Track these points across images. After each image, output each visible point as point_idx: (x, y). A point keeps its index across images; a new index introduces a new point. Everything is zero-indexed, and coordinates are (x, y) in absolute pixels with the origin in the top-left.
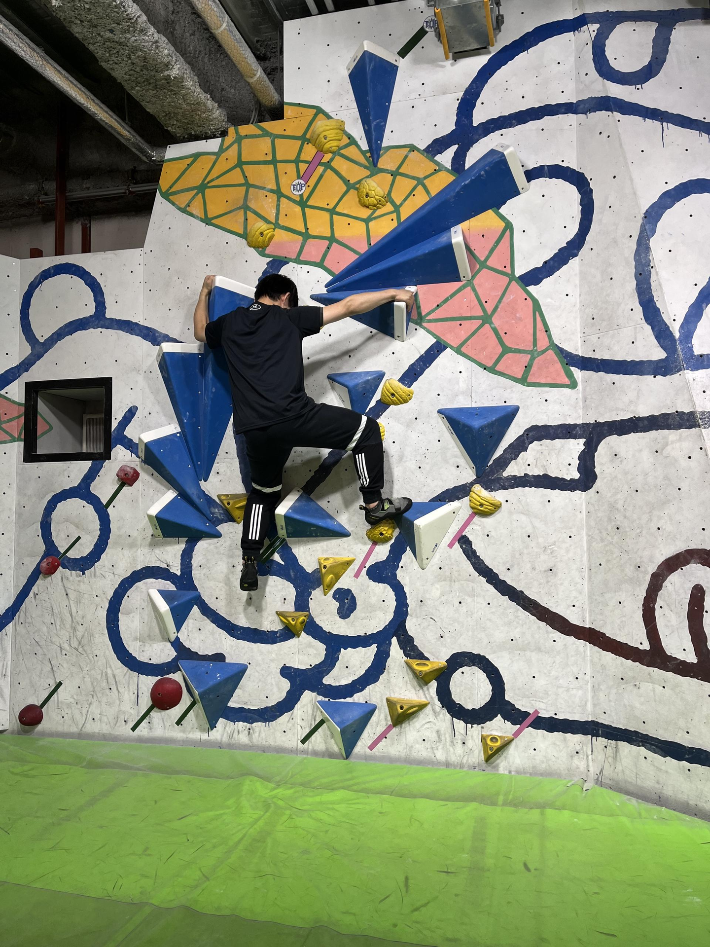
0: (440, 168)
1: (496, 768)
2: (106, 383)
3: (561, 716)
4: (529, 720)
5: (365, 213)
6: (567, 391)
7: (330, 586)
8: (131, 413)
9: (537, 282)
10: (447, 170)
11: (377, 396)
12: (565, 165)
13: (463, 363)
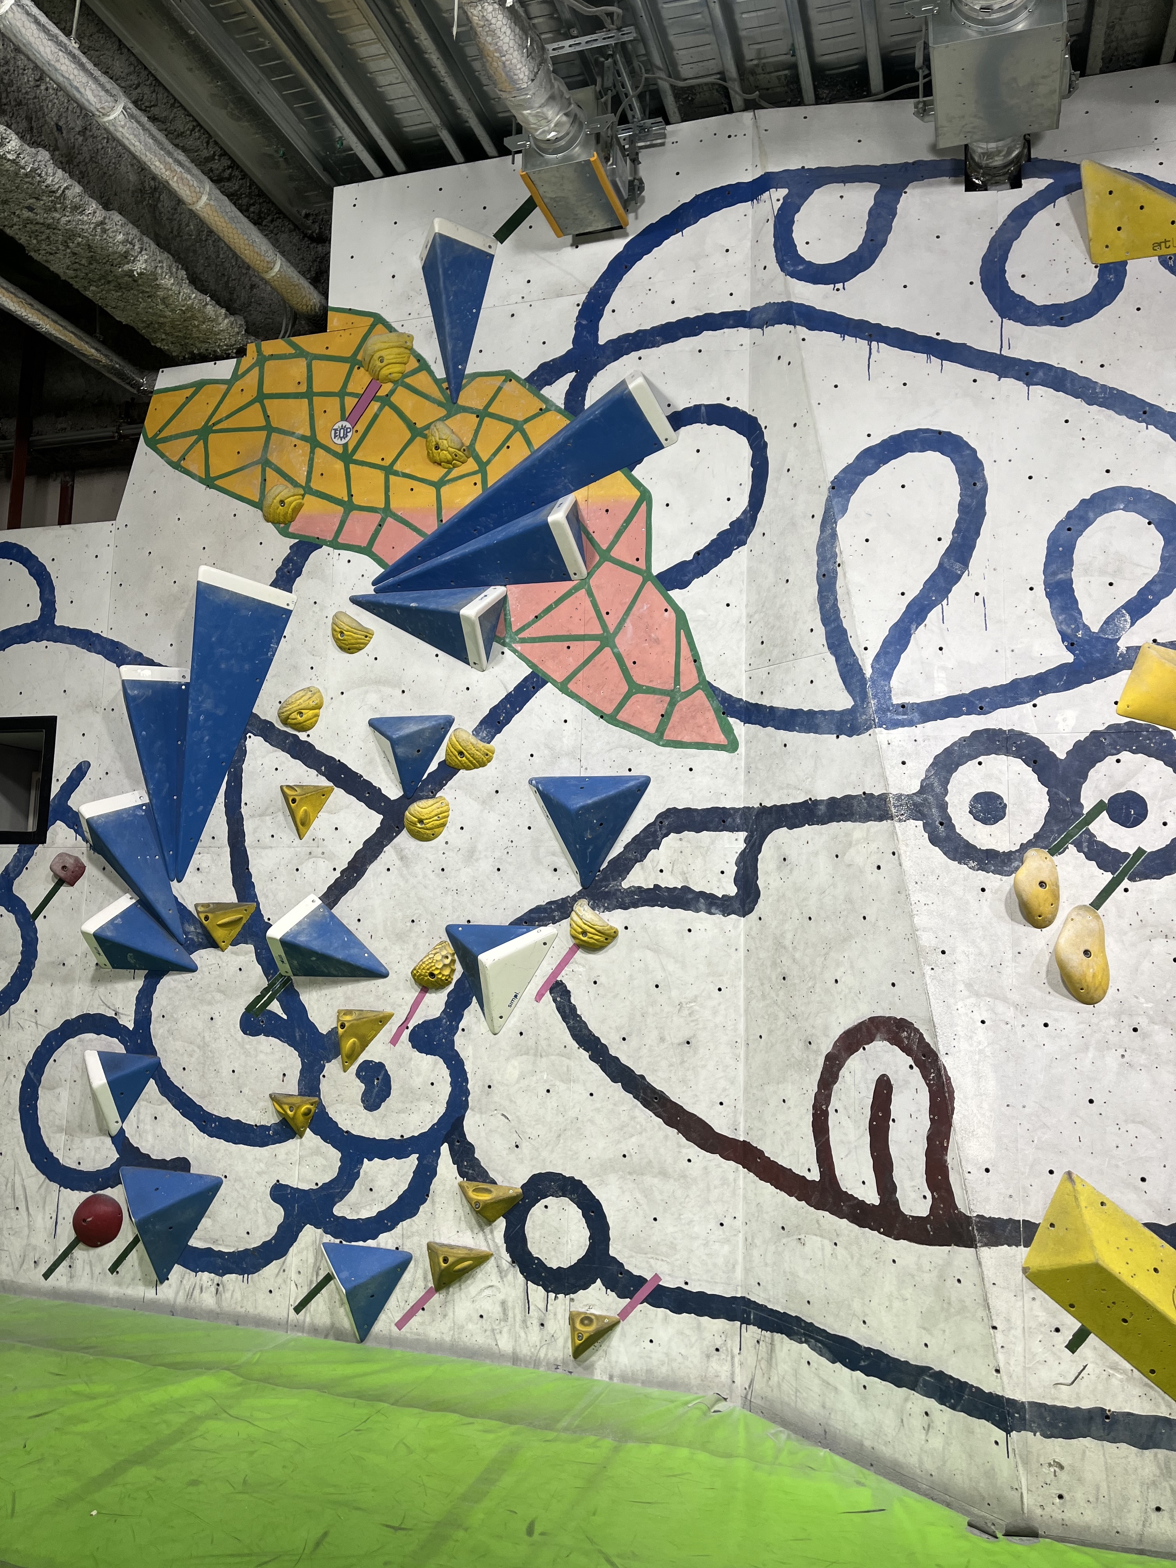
0: (548, 406)
1: (590, 1368)
2: (48, 725)
3: (694, 1288)
4: (645, 1291)
5: (436, 474)
6: (723, 755)
7: (352, 1056)
8: (80, 772)
9: (683, 585)
10: (558, 409)
11: (440, 756)
12: (730, 404)
13: (570, 708)
